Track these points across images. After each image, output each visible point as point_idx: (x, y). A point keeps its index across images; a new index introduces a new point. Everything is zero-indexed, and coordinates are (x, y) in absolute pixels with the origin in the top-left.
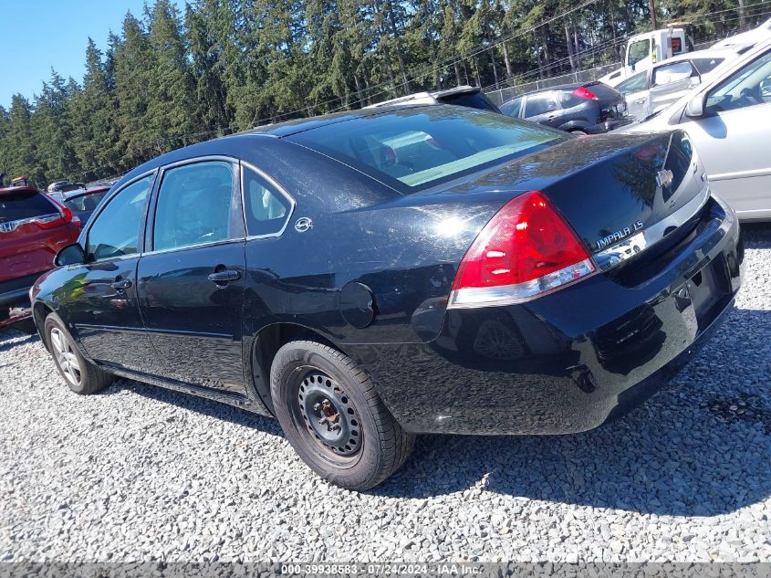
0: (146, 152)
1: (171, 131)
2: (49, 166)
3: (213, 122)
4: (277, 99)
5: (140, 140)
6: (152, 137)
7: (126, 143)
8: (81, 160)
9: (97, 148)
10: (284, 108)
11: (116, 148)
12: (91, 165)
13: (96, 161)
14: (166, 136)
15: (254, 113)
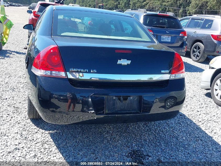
0: (153, 8)
1: (164, 3)
2: (120, 3)
3: (181, 5)
4: (209, 3)
5: (152, 4)
6: (156, 4)
7: (147, 3)
8: (131, 5)
9: (137, 2)
10: (210, 8)
11: (143, 4)
12: (133, 7)
13: (135, 6)
14: (162, 5)
15: (198, 6)
